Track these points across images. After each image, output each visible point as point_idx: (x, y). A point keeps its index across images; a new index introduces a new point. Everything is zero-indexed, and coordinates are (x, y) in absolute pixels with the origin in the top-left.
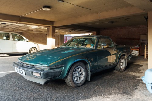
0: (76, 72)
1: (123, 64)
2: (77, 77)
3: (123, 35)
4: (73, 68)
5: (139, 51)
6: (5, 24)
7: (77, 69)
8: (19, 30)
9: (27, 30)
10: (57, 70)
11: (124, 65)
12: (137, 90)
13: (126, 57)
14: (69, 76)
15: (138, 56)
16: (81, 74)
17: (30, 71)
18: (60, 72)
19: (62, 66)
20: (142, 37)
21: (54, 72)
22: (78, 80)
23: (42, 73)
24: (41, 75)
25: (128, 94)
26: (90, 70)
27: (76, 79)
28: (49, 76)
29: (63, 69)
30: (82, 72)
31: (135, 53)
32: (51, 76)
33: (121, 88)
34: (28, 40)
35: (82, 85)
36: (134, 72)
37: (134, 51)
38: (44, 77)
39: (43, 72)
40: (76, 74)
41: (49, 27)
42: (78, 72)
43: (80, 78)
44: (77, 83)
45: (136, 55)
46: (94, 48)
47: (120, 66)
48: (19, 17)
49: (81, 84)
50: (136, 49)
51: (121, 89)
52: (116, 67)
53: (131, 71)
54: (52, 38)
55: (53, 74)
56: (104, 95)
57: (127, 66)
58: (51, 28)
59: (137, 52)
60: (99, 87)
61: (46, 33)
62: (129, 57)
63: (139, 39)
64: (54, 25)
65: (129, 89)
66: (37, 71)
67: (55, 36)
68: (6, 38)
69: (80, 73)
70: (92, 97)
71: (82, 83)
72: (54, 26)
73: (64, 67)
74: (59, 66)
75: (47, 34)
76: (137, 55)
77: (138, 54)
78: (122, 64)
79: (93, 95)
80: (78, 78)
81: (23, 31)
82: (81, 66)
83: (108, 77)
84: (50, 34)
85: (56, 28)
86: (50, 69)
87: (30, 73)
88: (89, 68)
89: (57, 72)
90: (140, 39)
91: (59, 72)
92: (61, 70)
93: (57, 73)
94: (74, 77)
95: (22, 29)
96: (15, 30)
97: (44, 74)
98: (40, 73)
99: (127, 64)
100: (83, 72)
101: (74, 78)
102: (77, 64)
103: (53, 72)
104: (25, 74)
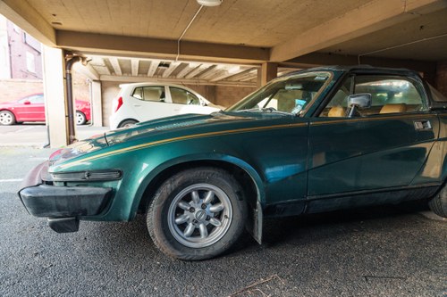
0: (191, 202)
2: (196, 222)
6: (167, 65)
7: (195, 194)
8: (208, 81)
9: (222, 80)
10: (85, 190)
19: (114, 176)
22: (202, 236)
23: (22, 193)
27: (188, 230)
29: (118, 188)
30: (221, 205)
34: (208, 102)
40: (192, 210)
41: (261, 64)
42: (203, 207)
43: (214, 228)
44: (194, 245)
46: (303, 112)
48: (174, 41)
52: (436, 200)
58: (264, 68)
64: (273, 59)
73: (120, 182)
80: (202, 228)
81: (216, 82)
82: (209, 182)
86: (66, 183)
88: (259, 192)
95: (213, 77)
100: (228, 208)
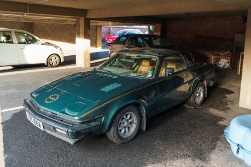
0: (123, 120)
1: (200, 95)
2: (125, 127)
3: (205, 32)
4: (119, 116)
5: (229, 61)
7: (125, 117)
10: (93, 124)
11: (202, 96)
12: (216, 150)
13: (205, 83)
14: (112, 129)
15: (228, 68)
16: (131, 123)
17: (51, 126)
18: (98, 127)
19: (102, 116)
20: (237, 37)
21: (89, 129)
22: (127, 133)
23: (69, 131)
24: (69, 134)
25: (201, 159)
26: (146, 115)
27: (123, 131)
28: (81, 135)
29: (103, 120)
30: (132, 119)
31: (224, 64)
32: (85, 134)
33: (192, 145)
35: (132, 140)
36: (216, 108)
37: (222, 60)
38: (73, 137)
39: (72, 129)
40: (124, 123)
42: (127, 121)
43: (129, 128)
44: (125, 137)
45: (224, 66)
46: (154, 77)
47: (195, 98)
49: (131, 138)
50: (225, 57)
51: (192, 148)
52: (189, 101)
53: (211, 106)
54: (85, 38)
55: (87, 131)
56: (165, 160)
57: (206, 96)
59: (227, 62)
60: (158, 143)
61: (74, 23)
62: (211, 82)
63: (232, 40)
65: (204, 148)
66: (62, 126)
67: (89, 35)
68: (5, 38)
69: (130, 121)
70: (147, 165)
71: (133, 136)
72: (87, 17)
73: (104, 118)
74: (97, 117)
75: (75, 25)
76: (226, 67)
77: (228, 65)
78: (198, 95)
79: (148, 159)
80: (127, 129)
82: (131, 111)
83: (175, 119)
84: (81, 31)
85: (91, 21)
86: (83, 123)
87: (52, 128)
88: (144, 111)
89: (93, 127)
90: (234, 39)
91: (96, 126)
92: (99, 123)
93: (94, 129)
94: (120, 128)
96: (20, 19)
97: (72, 132)
98: (67, 131)
99: (206, 95)
100: (135, 119)
101: (121, 130)
102: (126, 110)
103: (87, 129)
104: (44, 128)
